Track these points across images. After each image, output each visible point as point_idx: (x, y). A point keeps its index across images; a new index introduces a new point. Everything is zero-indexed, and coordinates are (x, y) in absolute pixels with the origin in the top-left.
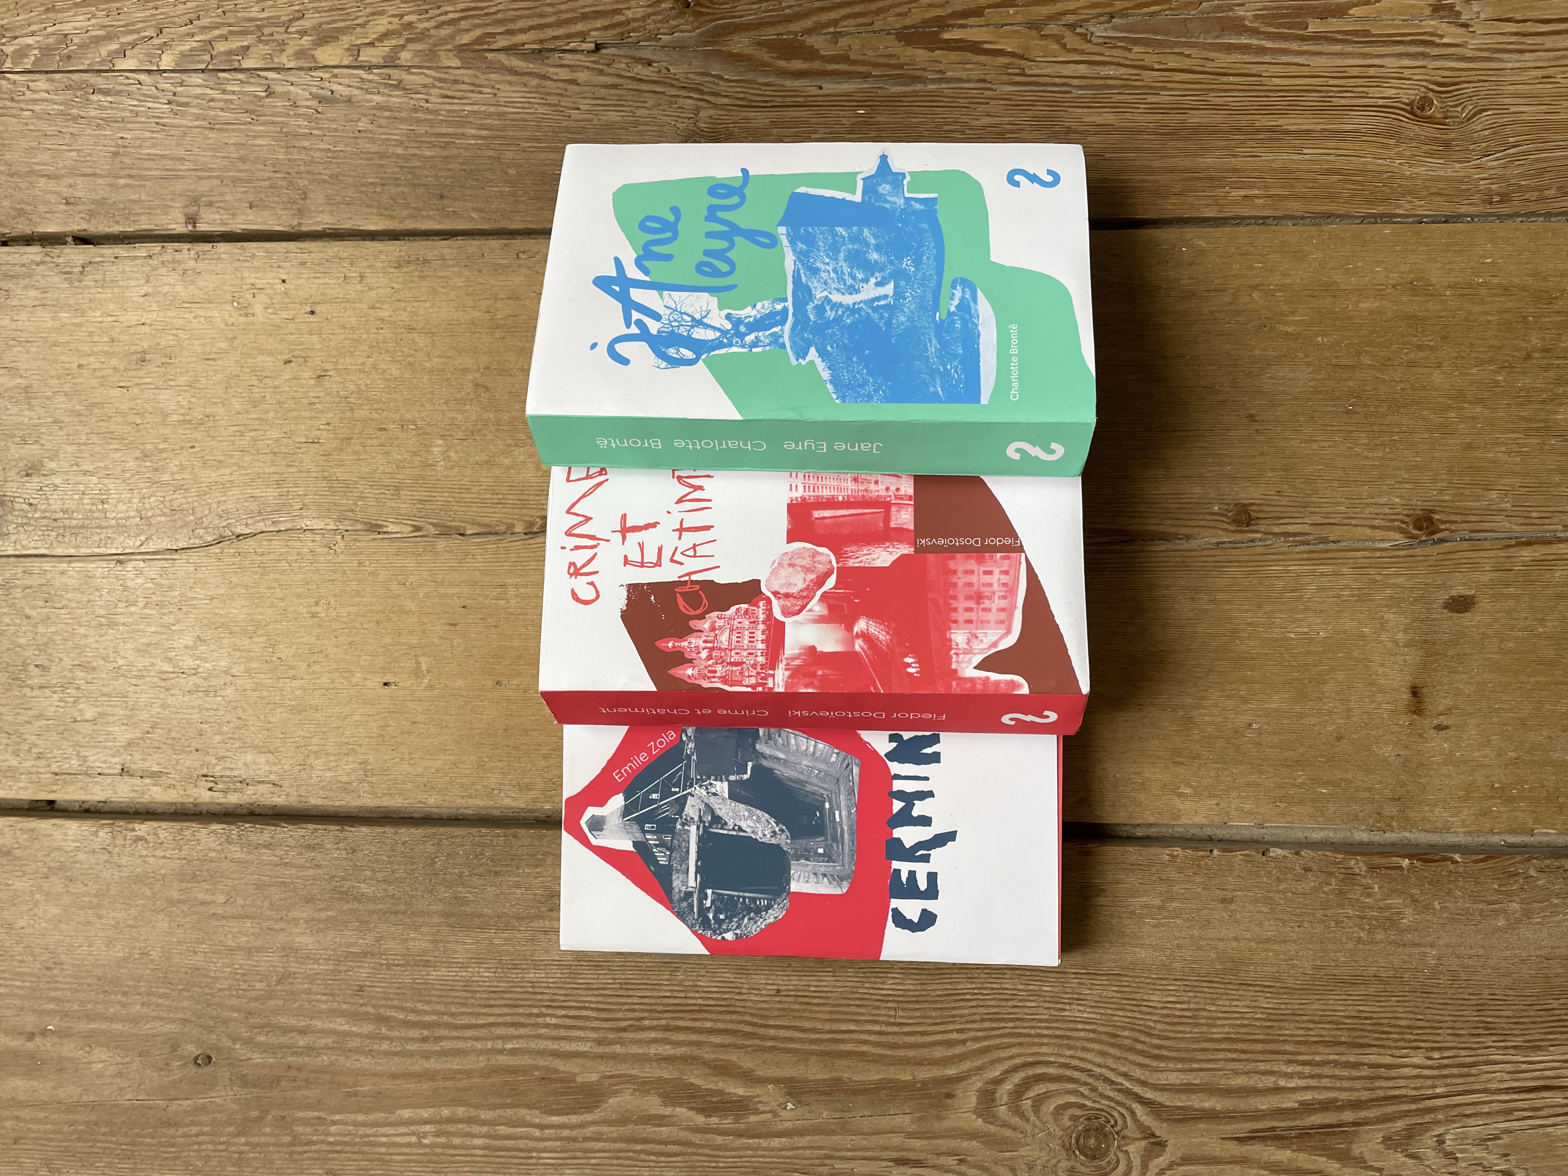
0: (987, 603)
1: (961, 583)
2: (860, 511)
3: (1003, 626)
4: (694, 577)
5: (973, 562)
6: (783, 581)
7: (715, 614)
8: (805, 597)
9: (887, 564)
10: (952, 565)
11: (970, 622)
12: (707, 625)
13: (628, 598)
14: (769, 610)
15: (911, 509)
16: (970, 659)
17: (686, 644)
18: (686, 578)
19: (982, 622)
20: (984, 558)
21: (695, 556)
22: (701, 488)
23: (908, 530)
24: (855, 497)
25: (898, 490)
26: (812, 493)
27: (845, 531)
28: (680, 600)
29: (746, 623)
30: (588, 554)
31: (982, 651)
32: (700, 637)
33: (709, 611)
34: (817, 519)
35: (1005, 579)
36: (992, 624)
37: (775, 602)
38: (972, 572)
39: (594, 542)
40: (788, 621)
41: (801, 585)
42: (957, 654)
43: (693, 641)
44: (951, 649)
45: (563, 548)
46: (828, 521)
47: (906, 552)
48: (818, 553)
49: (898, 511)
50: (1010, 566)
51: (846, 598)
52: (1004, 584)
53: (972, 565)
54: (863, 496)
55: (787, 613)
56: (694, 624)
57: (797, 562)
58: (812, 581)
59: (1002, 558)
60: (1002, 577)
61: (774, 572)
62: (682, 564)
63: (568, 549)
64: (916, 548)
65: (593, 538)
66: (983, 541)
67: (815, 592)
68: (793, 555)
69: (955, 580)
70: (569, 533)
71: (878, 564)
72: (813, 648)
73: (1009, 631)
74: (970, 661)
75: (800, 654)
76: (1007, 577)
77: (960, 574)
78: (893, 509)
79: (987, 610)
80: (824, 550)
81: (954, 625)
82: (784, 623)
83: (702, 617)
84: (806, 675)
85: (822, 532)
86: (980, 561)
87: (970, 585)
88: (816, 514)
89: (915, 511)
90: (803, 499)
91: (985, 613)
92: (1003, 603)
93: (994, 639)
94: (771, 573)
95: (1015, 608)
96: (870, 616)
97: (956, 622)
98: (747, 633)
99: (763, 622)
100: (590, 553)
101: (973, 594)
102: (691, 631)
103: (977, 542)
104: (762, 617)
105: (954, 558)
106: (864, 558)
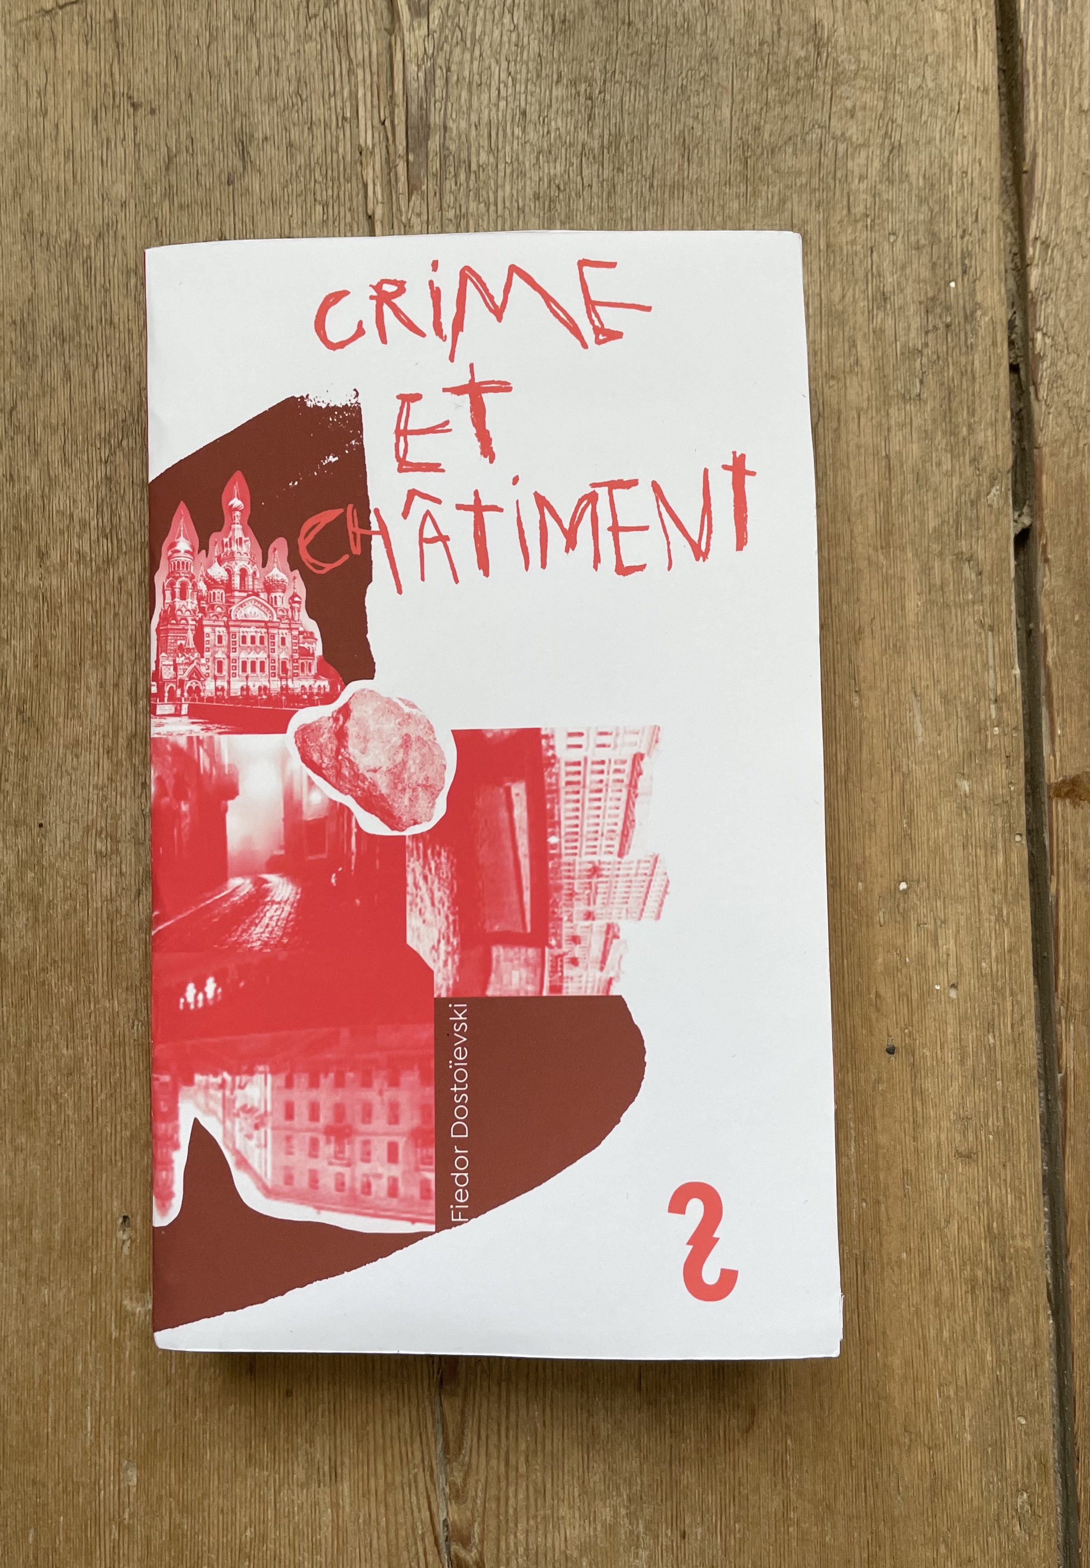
0: (327, 1149)
1: (371, 1095)
2: (526, 882)
3: (281, 1182)
4: (377, 542)
5: (416, 1122)
6: (372, 726)
7: (301, 589)
8: (339, 774)
9: (411, 941)
10: (411, 1078)
11: (289, 1114)
12: (277, 573)
13: (330, 410)
14: (310, 700)
15: (531, 990)
16: (213, 1112)
17: (238, 533)
18: (375, 526)
19: (288, 1139)
20: (425, 1145)
21: (422, 540)
22: (571, 543)
23: (485, 984)
24: (556, 870)
25: (574, 962)
26: (563, 779)
27: (483, 853)
28: (329, 516)
29: (283, 655)
30: (424, 319)
31: (228, 1135)
32: (252, 562)
33: (307, 577)
34: (508, 791)
35: (380, 1187)
36: (284, 1160)
37: (325, 711)
38: (394, 1119)
39: (447, 329)
40: (286, 741)
41: (364, 763)
42: (222, 1086)
43: (245, 549)
44: (233, 1073)
45: (435, 265)
46: (504, 814)
47: (438, 979)
48: (434, 796)
49: (527, 963)
50: (406, 1200)
51: (340, 856)
52: (367, 1188)
53: (410, 1120)
54: (559, 888)
55: (305, 736)
56: (280, 548)
57: (414, 754)
58: (374, 785)
59: (425, 1183)
60: (384, 1183)
61: (390, 707)
62: (405, 514)
63: (433, 276)
64: (448, 1000)
65: (458, 325)
66: (461, 1144)
67: (350, 792)
68: (428, 745)
69: (377, 1083)
70: (467, 274)
71: (413, 921)
72: (231, 791)
73: (269, 1193)
74: (210, 1112)
75: (220, 767)
76: (383, 1193)
77: (389, 1094)
78: (531, 952)
79: (314, 1149)
80: (441, 808)
81: (281, 1080)
82: (284, 731)
83: (294, 562)
84: (179, 779)
85: (479, 803)
86: (416, 1136)
87: (367, 1114)
88: (519, 790)
89: (526, 999)
90: (552, 761)
91: (307, 1146)
92: (327, 1182)
93: (254, 1162)
94: (389, 701)
95: (319, 1208)
96: (302, 908)
97: (289, 1084)
98: (262, 656)
99: (285, 689)
100: (425, 322)
101: (348, 1120)
102: (264, 542)
103: (459, 1130)
104: (295, 685)
105: (424, 1080)
106: (424, 891)
